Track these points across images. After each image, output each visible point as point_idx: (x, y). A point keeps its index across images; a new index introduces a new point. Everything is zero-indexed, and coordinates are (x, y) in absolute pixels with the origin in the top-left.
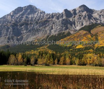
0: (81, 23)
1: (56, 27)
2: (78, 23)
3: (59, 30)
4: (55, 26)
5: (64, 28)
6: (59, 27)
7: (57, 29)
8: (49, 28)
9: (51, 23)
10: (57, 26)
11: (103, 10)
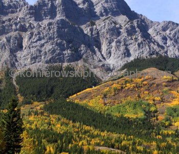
0: (122, 48)
1: (39, 43)
2: (114, 44)
3: (49, 57)
4: (35, 38)
5: (67, 52)
6: (48, 47)
7: (40, 51)
8: (8, 41)
9: (14, 27)
10: (43, 41)
11: (169, 22)
